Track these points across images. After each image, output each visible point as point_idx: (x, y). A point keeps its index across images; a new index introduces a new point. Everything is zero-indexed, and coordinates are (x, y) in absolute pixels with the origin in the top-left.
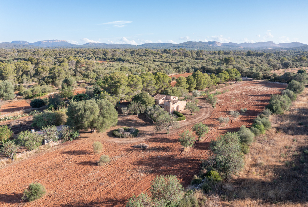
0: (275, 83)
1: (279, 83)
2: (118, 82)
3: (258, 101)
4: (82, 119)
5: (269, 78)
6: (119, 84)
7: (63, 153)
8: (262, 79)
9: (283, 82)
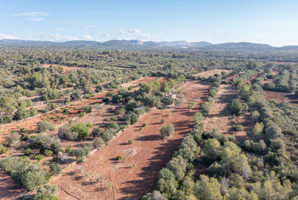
0: (205, 82)
1: (207, 82)
2: (149, 87)
3: (202, 92)
4: (153, 103)
5: (201, 79)
6: (149, 88)
7: (152, 115)
8: (197, 80)
9: (208, 82)
